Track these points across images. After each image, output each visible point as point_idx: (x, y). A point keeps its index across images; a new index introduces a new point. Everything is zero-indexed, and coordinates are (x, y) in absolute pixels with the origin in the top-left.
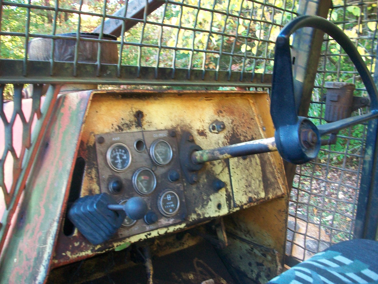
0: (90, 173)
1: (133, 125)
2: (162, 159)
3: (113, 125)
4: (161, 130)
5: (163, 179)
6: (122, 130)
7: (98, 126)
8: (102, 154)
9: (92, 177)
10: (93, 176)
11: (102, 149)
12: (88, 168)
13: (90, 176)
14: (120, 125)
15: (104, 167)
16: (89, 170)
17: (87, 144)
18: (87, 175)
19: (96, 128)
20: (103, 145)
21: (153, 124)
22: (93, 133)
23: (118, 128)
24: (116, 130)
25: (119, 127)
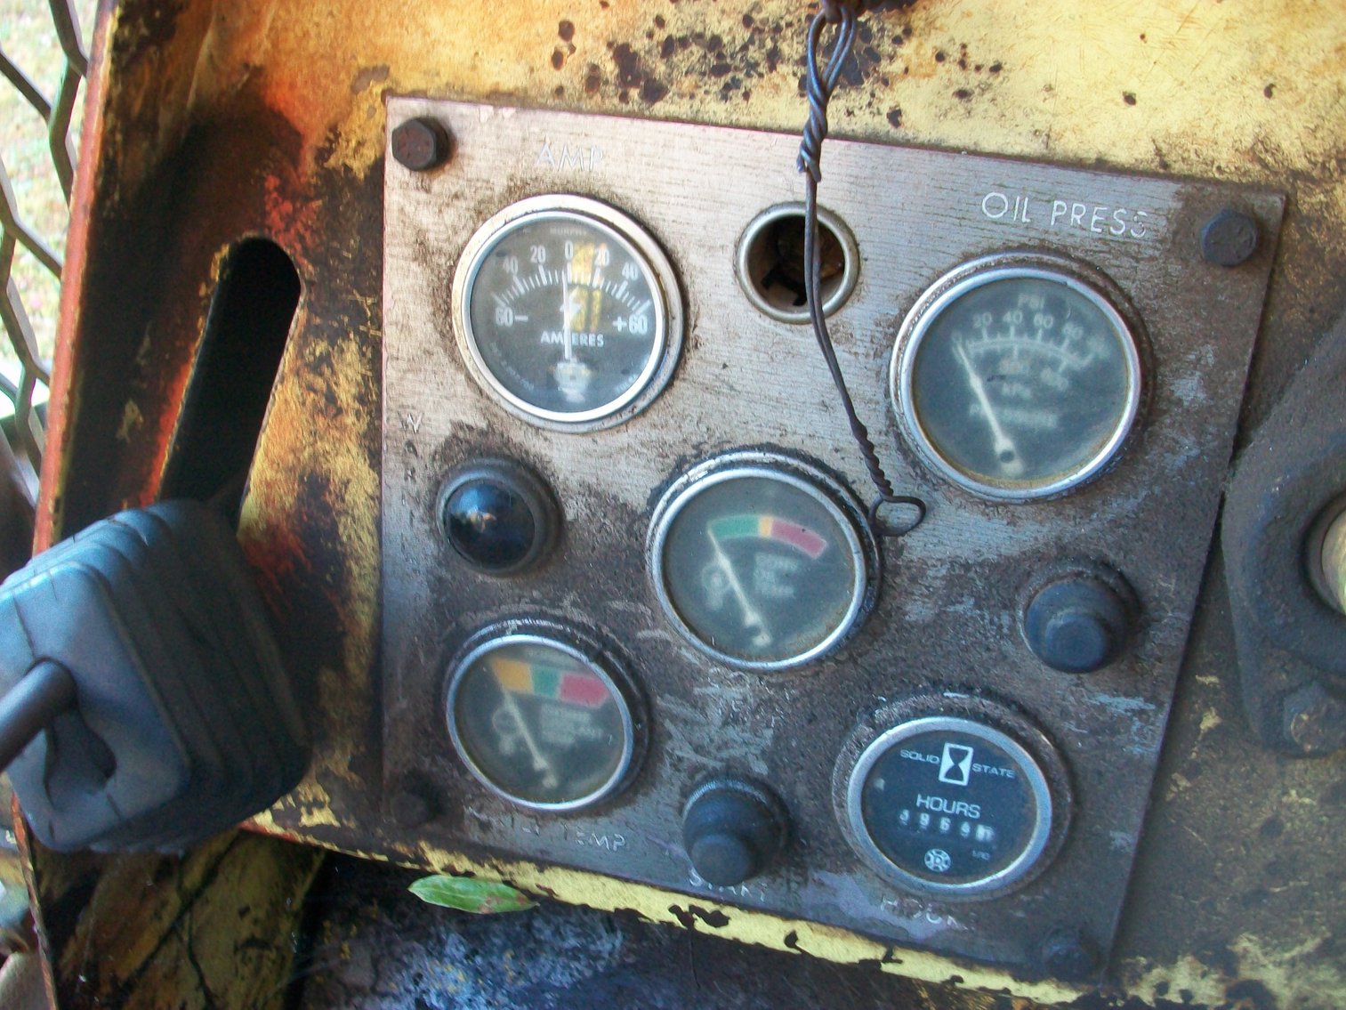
0: (320, 365)
1: (774, 57)
2: (1017, 432)
3: (566, 30)
4: (1102, 166)
5: (966, 606)
6: (654, 92)
7: (435, 22)
8: (423, 252)
9: (331, 398)
10: (346, 393)
11: (426, 218)
12: (311, 331)
13: (320, 383)
14: (639, 44)
15: (429, 353)
16: (321, 348)
17: (323, 154)
18: (297, 373)
19: (412, 42)
20: (444, 183)
21: (1020, 84)
22: (382, 72)
23: (610, 68)
24: (594, 80)
25: (624, 55)
